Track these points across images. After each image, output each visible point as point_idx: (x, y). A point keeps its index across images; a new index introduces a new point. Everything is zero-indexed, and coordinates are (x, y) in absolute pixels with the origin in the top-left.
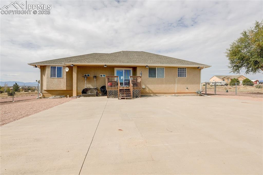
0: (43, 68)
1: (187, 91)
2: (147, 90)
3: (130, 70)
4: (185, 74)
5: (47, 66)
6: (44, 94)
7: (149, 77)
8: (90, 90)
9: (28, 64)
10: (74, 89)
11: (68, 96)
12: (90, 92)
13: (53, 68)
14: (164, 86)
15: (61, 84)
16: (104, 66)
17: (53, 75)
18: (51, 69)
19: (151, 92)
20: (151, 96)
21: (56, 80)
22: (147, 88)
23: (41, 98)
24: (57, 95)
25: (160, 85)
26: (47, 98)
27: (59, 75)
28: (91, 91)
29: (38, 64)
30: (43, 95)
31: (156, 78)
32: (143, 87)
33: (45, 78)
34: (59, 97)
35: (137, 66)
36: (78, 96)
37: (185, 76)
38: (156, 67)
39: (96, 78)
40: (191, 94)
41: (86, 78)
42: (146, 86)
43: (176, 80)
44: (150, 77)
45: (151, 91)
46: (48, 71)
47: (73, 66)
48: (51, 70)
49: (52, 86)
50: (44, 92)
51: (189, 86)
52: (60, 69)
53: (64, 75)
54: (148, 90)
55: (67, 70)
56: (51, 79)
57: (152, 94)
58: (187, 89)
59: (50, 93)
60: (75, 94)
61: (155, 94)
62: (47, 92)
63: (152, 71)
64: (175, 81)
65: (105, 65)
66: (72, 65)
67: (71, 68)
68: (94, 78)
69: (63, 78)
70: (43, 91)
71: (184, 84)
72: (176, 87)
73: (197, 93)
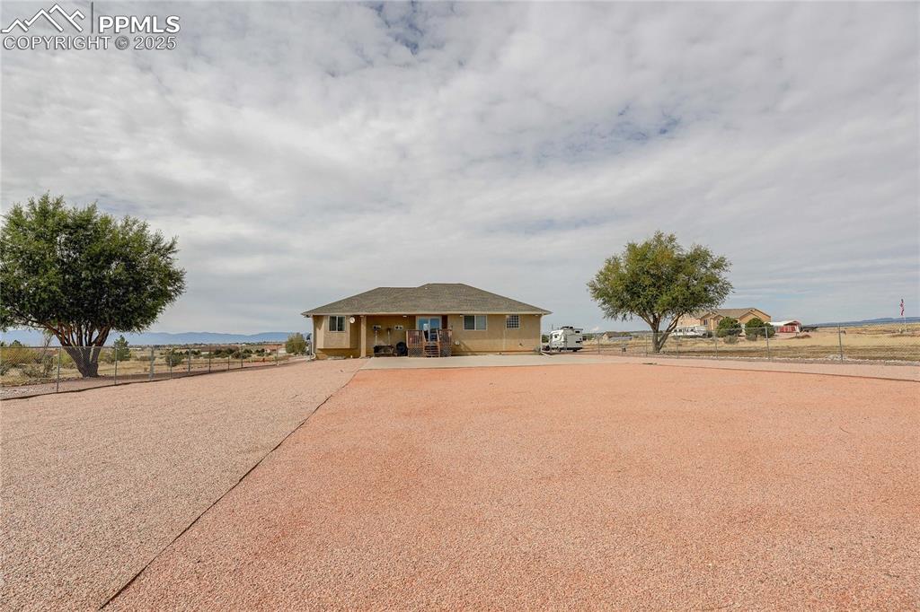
0: (317, 319)
1: (520, 348)
2: (462, 347)
3: (439, 320)
4: (518, 324)
5: (322, 316)
6: (318, 355)
10: (362, 347)
11: (352, 356)
12: (383, 351)
13: (333, 318)
14: (486, 341)
15: (343, 340)
17: (332, 328)
18: (330, 319)
19: (468, 351)
20: (467, 355)
21: (336, 334)
22: (462, 344)
23: (313, 360)
25: (480, 340)
26: (321, 360)
27: (341, 329)
28: (385, 350)
30: (316, 356)
31: (475, 330)
32: (456, 343)
33: (320, 331)
35: (448, 314)
36: (368, 355)
37: (518, 327)
38: (475, 316)
39: (390, 331)
40: (526, 352)
41: (377, 332)
42: (460, 342)
43: (504, 333)
44: (466, 329)
45: (468, 348)
46: (326, 324)
48: (330, 322)
49: (330, 343)
50: (318, 352)
51: (523, 341)
52: (342, 320)
53: (347, 328)
54: (464, 346)
55: (352, 321)
56: (330, 333)
57: (469, 353)
58: (520, 346)
59: (327, 354)
60: (363, 353)
62: (322, 352)
63: (469, 320)
64: (502, 334)
65: (405, 315)
66: (360, 314)
67: (357, 317)
68: (387, 331)
69: (346, 332)
70: (317, 350)
71: (514, 338)
72: (504, 343)
73: (535, 351)
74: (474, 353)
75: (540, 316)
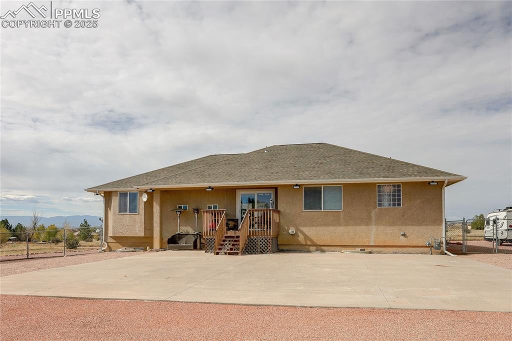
0: (108, 196)
1: (403, 241)
2: (301, 238)
3: (270, 194)
4: (399, 200)
5: (113, 193)
6: (110, 244)
7: (305, 209)
8: (186, 237)
9: (85, 190)
10: (155, 236)
11: (148, 248)
12: (184, 241)
13: (123, 195)
14: (340, 229)
15: (134, 225)
16: (207, 190)
17: (122, 209)
18: (120, 196)
19: (311, 244)
20: (310, 251)
21: (127, 217)
22: (299, 234)
23: (104, 251)
24: (130, 246)
25: (331, 228)
26: (114, 251)
27: (133, 209)
28: (186, 239)
29: (99, 189)
30: (108, 245)
31: (322, 210)
32: (290, 232)
33: (110, 214)
34: (131, 250)
35: (278, 185)
36: (162, 248)
37: (399, 205)
38: (322, 186)
39: (198, 213)
40: (414, 249)
41: (179, 213)
42: (297, 229)
43: (373, 215)
44: (307, 209)
45: (311, 240)
46: (115, 201)
47: (151, 191)
48: (120, 200)
49: (121, 229)
50: (110, 240)
51: (409, 230)
52: (134, 197)
53: (141, 208)
54: (303, 237)
55: (145, 198)
56: (120, 216)
57: (312, 248)
58: (402, 237)
59: (120, 243)
60: (157, 244)
61: (319, 248)
62: (114, 241)
63: (313, 195)
64: (371, 217)
65: (210, 188)
66: (151, 189)
67: (151, 194)
68: (194, 213)
69: (139, 214)
70: (108, 237)
71: (393, 224)
72: (374, 233)
73: (430, 246)
74: (320, 248)
75: (441, 185)
